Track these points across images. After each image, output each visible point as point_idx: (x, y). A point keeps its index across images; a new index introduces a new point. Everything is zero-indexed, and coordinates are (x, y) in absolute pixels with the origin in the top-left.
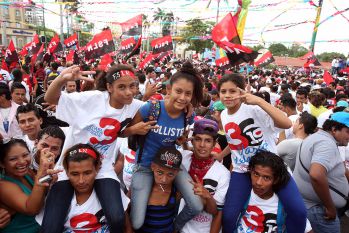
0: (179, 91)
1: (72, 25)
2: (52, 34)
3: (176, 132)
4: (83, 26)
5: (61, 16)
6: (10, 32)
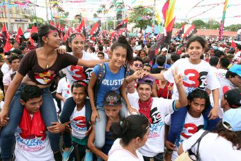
0: (118, 55)
1: (55, 14)
2: (41, 21)
3: (118, 82)
4: (61, 14)
5: (47, 8)
6: (13, 21)
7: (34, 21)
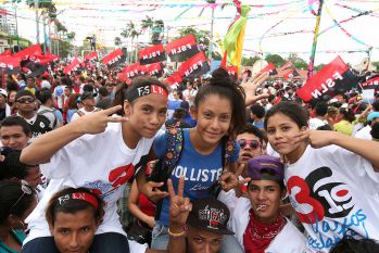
1: (50, 34)
2: (27, 44)
3: (210, 175)
4: (63, 36)
7: (15, 43)
